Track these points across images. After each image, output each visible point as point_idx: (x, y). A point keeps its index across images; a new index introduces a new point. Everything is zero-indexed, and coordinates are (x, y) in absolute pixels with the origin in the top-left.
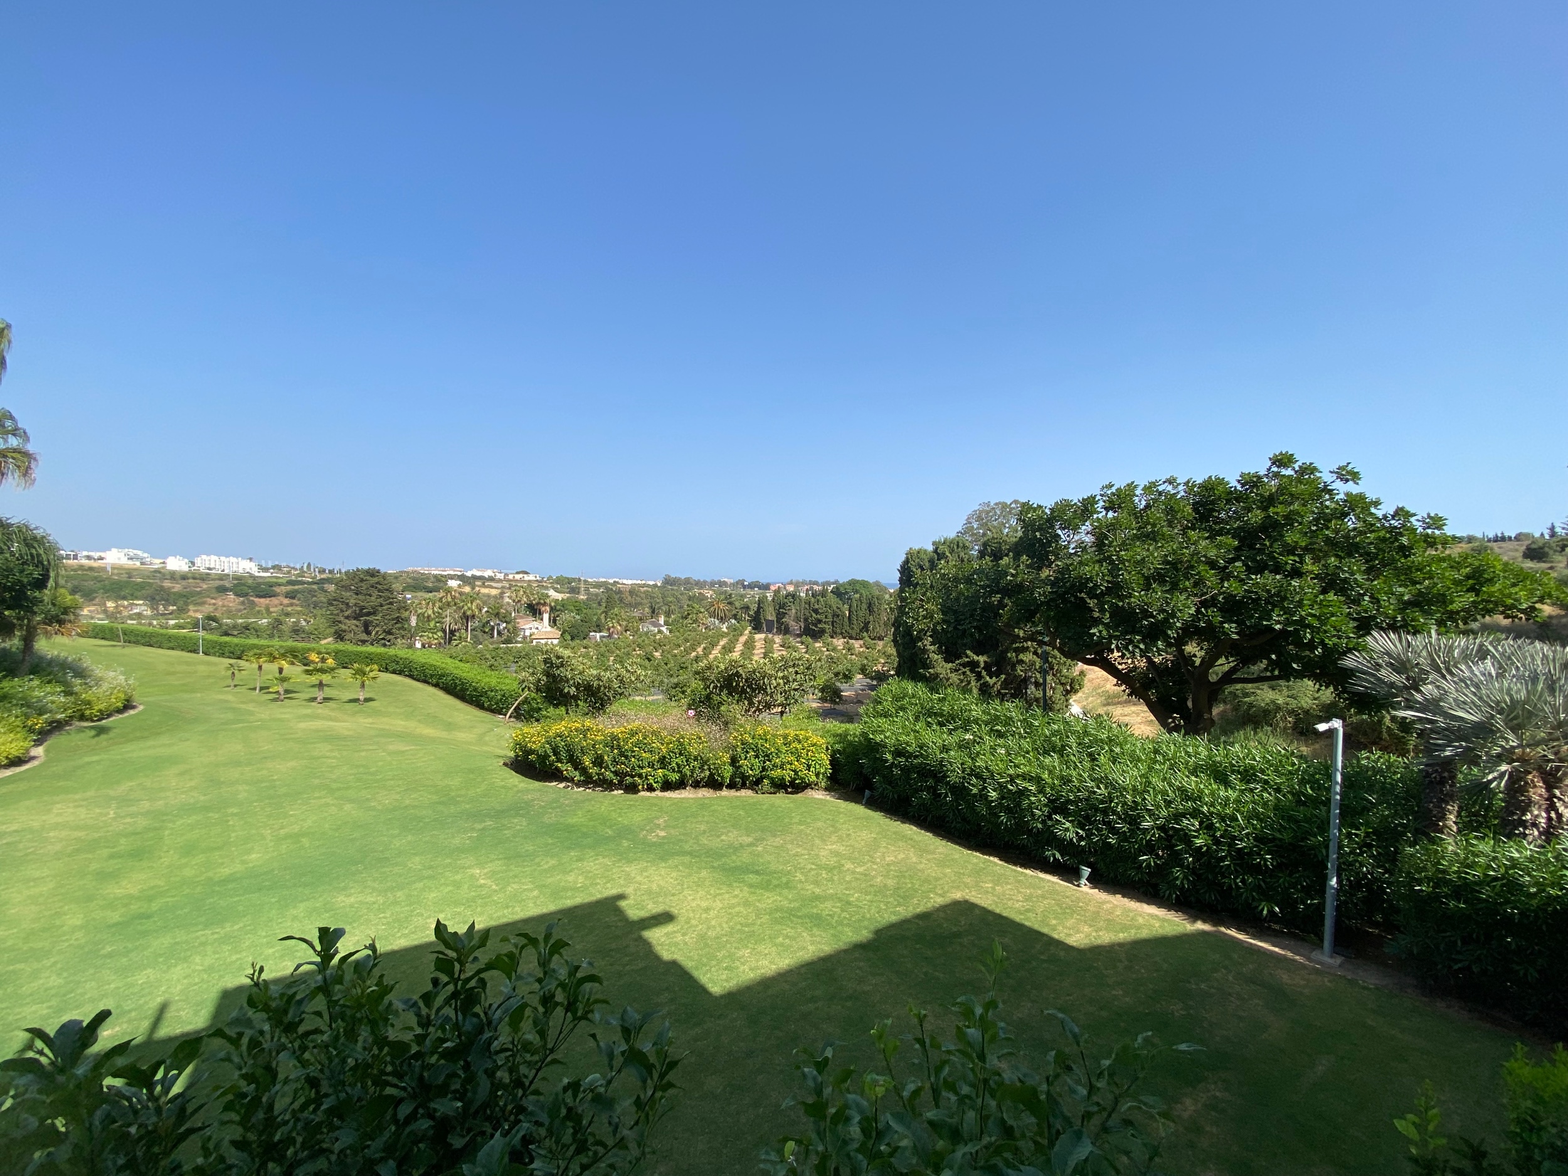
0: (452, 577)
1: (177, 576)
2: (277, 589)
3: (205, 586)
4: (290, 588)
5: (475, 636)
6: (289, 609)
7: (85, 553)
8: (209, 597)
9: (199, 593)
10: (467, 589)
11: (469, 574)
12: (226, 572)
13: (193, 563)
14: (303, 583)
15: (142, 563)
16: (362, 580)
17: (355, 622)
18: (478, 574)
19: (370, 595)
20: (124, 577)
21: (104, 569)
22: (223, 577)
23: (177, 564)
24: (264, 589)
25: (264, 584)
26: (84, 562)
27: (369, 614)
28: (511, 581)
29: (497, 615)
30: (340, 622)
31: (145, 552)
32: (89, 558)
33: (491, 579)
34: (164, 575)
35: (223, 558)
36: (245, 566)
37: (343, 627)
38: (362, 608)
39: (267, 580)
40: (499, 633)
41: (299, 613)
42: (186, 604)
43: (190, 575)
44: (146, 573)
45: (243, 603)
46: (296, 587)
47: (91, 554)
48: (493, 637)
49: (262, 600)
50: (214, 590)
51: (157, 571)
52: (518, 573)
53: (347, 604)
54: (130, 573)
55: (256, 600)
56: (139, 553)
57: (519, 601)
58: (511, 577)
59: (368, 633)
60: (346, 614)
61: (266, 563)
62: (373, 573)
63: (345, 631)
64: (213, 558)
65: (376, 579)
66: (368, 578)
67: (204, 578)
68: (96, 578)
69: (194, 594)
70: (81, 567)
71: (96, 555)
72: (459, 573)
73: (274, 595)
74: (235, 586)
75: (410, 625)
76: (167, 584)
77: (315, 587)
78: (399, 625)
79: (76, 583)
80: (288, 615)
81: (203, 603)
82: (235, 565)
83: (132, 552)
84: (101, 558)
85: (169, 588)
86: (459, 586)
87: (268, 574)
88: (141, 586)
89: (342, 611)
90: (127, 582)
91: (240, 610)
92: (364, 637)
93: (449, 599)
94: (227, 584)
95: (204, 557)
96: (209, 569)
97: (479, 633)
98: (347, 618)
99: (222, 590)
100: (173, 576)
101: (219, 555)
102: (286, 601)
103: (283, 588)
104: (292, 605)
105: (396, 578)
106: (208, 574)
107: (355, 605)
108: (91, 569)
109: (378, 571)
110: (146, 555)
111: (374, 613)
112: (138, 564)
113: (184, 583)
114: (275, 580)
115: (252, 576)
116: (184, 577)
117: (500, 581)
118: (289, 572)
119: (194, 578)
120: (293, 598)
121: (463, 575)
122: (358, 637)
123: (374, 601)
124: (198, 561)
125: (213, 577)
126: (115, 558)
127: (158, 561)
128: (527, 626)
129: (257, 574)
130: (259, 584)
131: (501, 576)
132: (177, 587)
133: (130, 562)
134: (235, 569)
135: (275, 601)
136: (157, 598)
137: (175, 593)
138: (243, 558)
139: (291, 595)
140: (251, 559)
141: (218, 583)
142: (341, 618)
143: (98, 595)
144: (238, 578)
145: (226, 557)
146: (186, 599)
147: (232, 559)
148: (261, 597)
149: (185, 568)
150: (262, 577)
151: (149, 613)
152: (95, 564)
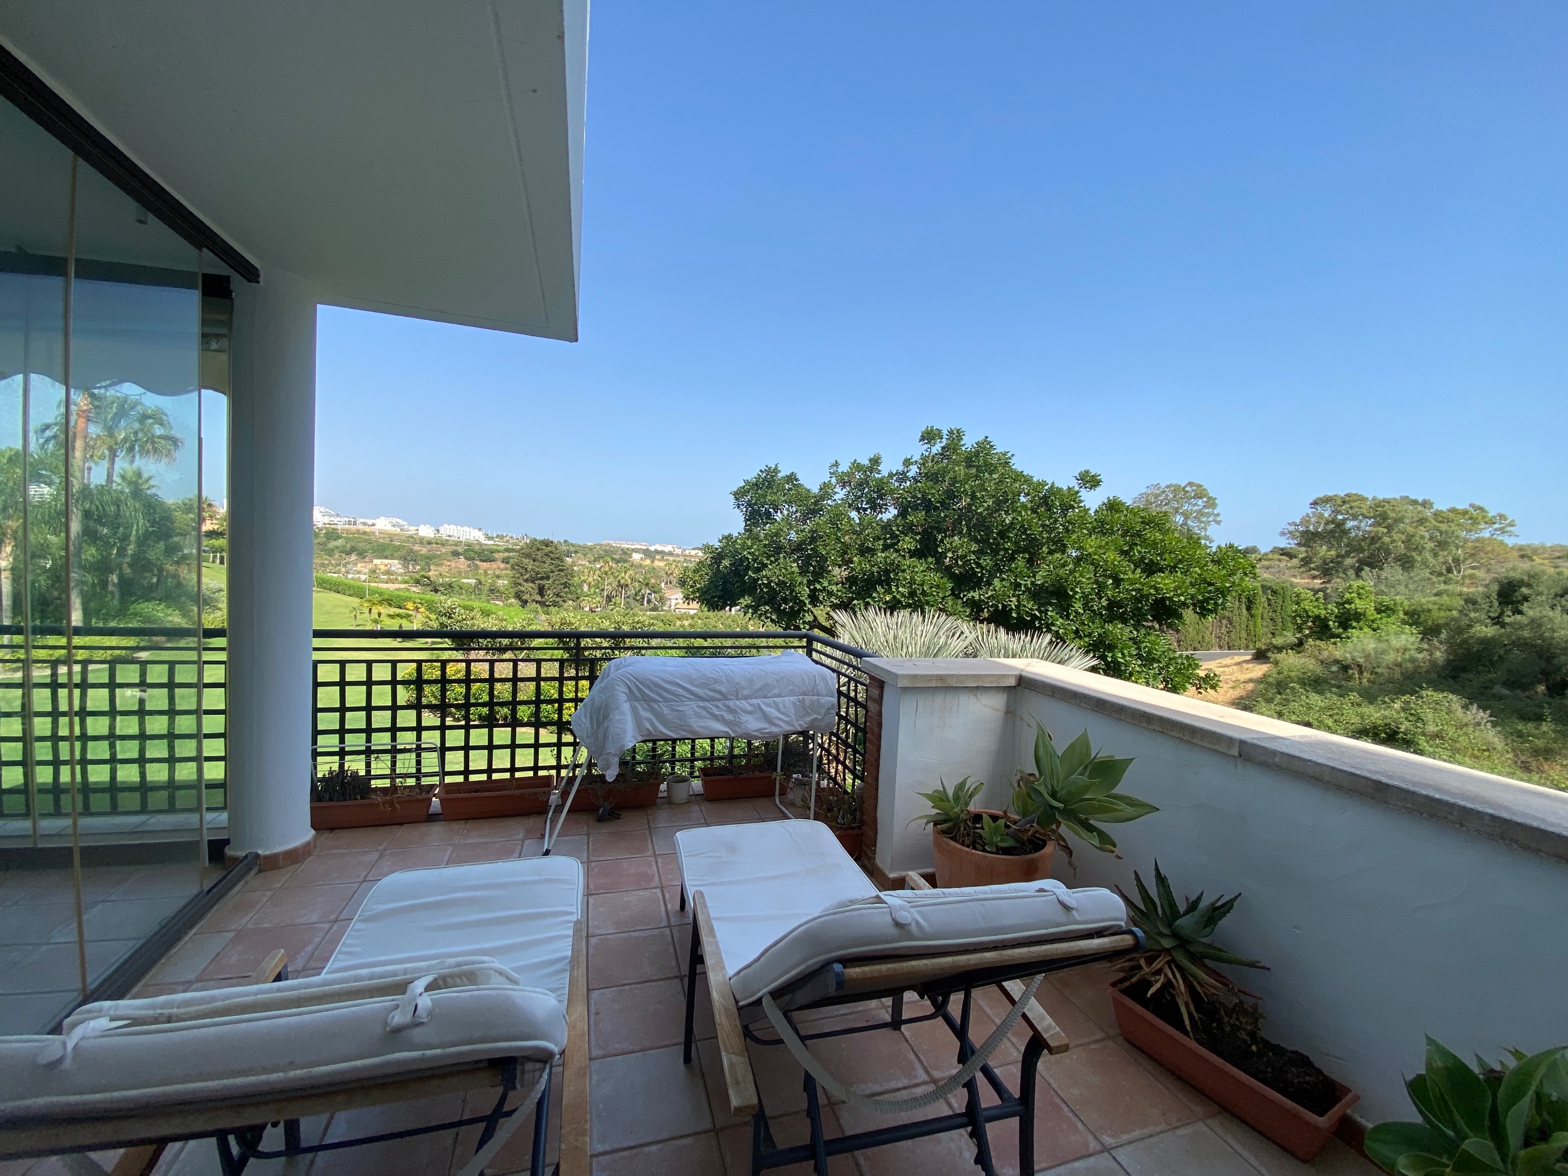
0: (637, 551)
1: (425, 541)
2: (496, 555)
3: (444, 550)
4: (506, 554)
5: (628, 603)
7: (362, 520)
8: (445, 559)
9: (439, 556)
10: (648, 562)
11: (652, 549)
12: (460, 539)
13: (438, 531)
14: (516, 550)
15: (402, 530)
16: (538, 549)
17: (532, 585)
18: (659, 548)
19: (544, 562)
20: (387, 541)
21: (374, 534)
22: (457, 544)
23: (426, 531)
24: (483, 555)
25: (487, 550)
26: (361, 527)
27: (542, 578)
28: (687, 556)
29: (647, 584)
30: (520, 584)
31: (404, 520)
32: (364, 524)
33: (670, 554)
34: (416, 540)
35: (459, 528)
36: (474, 535)
37: (522, 589)
38: (537, 573)
39: (490, 547)
40: (649, 601)
43: (434, 541)
44: (403, 538)
45: (469, 566)
46: (511, 554)
47: (366, 520)
48: (642, 605)
49: (484, 564)
50: (450, 554)
51: (411, 537)
52: (694, 549)
53: (526, 569)
54: (392, 537)
55: (480, 563)
56: (400, 521)
57: (672, 574)
58: (687, 552)
59: (542, 595)
60: (525, 577)
61: (492, 533)
62: (547, 543)
63: (523, 592)
64: (453, 527)
65: (549, 548)
66: (544, 547)
67: (444, 543)
68: (367, 540)
69: (435, 557)
70: (358, 532)
71: (370, 522)
72: (644, 548)
73: (491, 560)
74: (466, 551)
76: (417, 548)
78: (567, 590)
79: (353, 544)
81: (441, 565)
82: (467, 534)
83: (395, 520)
84: (373, 525)
85: (418, 551)
86: (642, 559)
87: (492, 543)
88: (398, 549)
89: (522, 575)
90: (389, 544)
91: (467, 572)
92: (538, 598)
93: (607, 569)
94: (460, 550)
95: (446, 526)
96: (449, 536)
97: (631, 600)
98: (526, 581)
99: (456, 554)
100: (422, 541)
101: (458, 525)
102: (502, 566)
103: (501, 554)
105: (591, 549)
106: (447, 540)
107: (532, 569)
108: (365, 533)
109: (552, 542)
110: (404, 523)
111: (548, 578)
112: (398, 530)
113: (429, 547)
114: (495, 547)
115: (480, 544)
116: (429, 543)
117: (678, 555)
118: (507, 541)
119: (437, 544)
121: (647, 549)
122: (533, 598)
123: (547, 567)
124: (442, 530)
125: (451, 543)
126: (383, 525)
127: (413, 528)
128: (674, 597)
129: (483, 542)
130: (483, 550)
131: (678, 551)
132: (424, 551)
133: (393, 529)
134: (467, 537)
135: (494, 565)
136: (408, 558)
137: (422, 556)
138: (474, 528)
139: (505, 561)
140: (480, 529)
141: (454, 548)
142: (521, 581)
143: (369, 555)
144: (469, 545)
145: (462, 526)
146: (429, 559)
147: (466, 529)
148: (483, 561)
149: (432, 535)
150: (486, 545)
151: (401, 571)
152: (367, 529)
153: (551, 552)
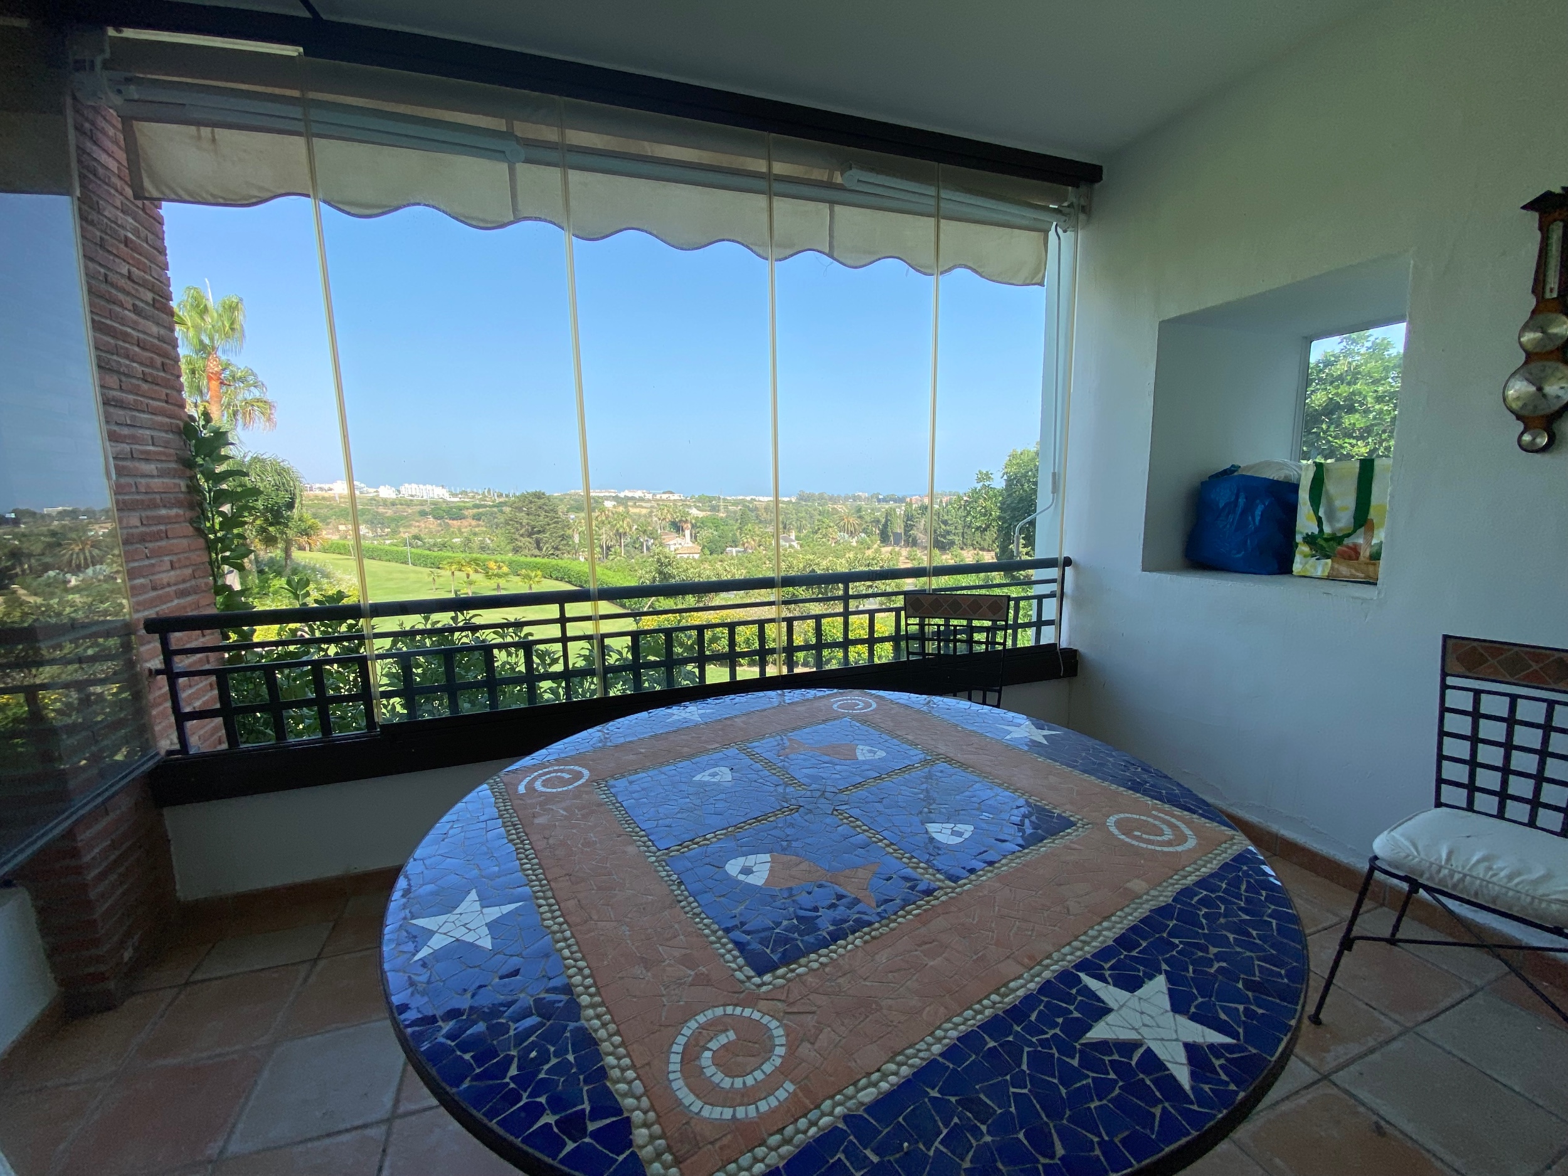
0: (607, 498)
1: (388, 503)
2: (466, 512)
3: (410, 511)
4: (475, 511)
5: (628, 551)
6: (477, 529)
7: (318, 485)
8: (414, 520)
9: (406, 517)
10: (621, 509)
11: (622, 495)
12: (425, 498)
13: (399, 491)
14: (485, 506)
15: (361, 493)
16: (531, 502)
17: (528, 539)
18: (630, 494)
19: (539, 516)
20: (349, 505)
21: (333, 498)
22: (423, 503)
23: (386, 492)
24: (454, 513)
25: (455, 507)
26: (318, 492)
27: (539, 532)
28: (658, 500)
29: (645, 532)
30: (516, 540)
31: (361, 483)
32: (321, 489)
33: (641, 499)
34: (378, 502)
35: (421, 486)
36: (438, 493)
37: (520, 544)
38: (533, 527)
39: (458, 504)
40: (648, 549)
41: (484, 532)
42: (398, 527)
43: (398, 502)
44: (365, 501)
45: (440, 525)
46: (481, 510)
47: (322, 486)
48: (642, 552)
49: (455, 522)
50: (417, 515)
51: (372, 499)
52: (664, 493)
53: (521, 523)
54: (352, 501)
55: (450, 522)
57: (664, 519)
58: (658, 497)
59: (540, 549)
60: (521, 532)
61: (455, 490)
62: (539, 496)
63: (521, 547)
64: (414, 486)
65: (542, 501)
66: (536, 500)
67: (409, 504)
68: (328, 506)
69: (402, 518)
70: (317, 497)
71: (326, 486)
72: (614, 495)
73: (462, 517)
74: (433, 510)
75: (573, 542)
76: (381, 510)
77: (495, 509)
78: (565, 542)
79: (313, 510)
80: (475, 534)
81: (410, 526)
82: (431, 492)
84: (330, 489)
85: (383, 514)
86: (614, 506)
87: (457, 499)
88: (363, 512)
89: (517, 530)
90: (351, 509)
91: (439, 532)
92: (536, 552)
93: (604, 518)
94: (427, 510)
95: (406, 485)
96: (412, 496)
97: (632, 550)
98: (522, 535)
99: (423, 514)
100: (385, 503)
101: (417, 483)
102: (474, 523)
103: (470, 511)
104: (478, 526)
105: (561, 500)
106: (411, 500)
107: (528, 524)
108: (324, 498)
109: (544, 494)
110: (363, 485)
111: (544, 532)
113: (394, 508)
114: (462, 504)
115: (445, 501)
116: (393, 504)
117: (649, 501)
118: (473, 497)
119: (401, 504)
120: (479, 520)
121: (617, 496)
122: (530, 551)
123: (542, 520)
124: (402, 489)
125: (415, 502)
127: (372, 490)
128: (671, 542)
129: (449, 499)
130: (451, 508)
131: (649, 496)
132: (390, 513)
134: (431, 496)
135: (465, 523)
136: (376, 521)
137: (388, 518)
138: (437, 486)
139: (477, 517)
140: (443, 486)
141: (419, 508)
142: (517, 536)
143: (333, 520)
144: (435, 503)
145: (424, 485)
146: (396, 522)
147: (429, 487)
148: (453, 519)
149: (394, 496)
150: (453, 502)
151: (370, 535)
152: (326, 495)
153: (544, 504)
